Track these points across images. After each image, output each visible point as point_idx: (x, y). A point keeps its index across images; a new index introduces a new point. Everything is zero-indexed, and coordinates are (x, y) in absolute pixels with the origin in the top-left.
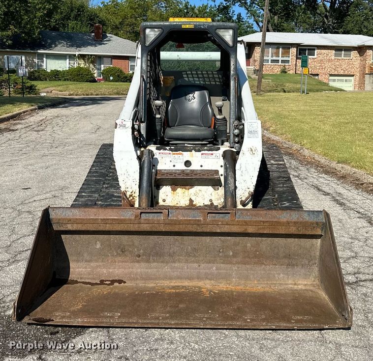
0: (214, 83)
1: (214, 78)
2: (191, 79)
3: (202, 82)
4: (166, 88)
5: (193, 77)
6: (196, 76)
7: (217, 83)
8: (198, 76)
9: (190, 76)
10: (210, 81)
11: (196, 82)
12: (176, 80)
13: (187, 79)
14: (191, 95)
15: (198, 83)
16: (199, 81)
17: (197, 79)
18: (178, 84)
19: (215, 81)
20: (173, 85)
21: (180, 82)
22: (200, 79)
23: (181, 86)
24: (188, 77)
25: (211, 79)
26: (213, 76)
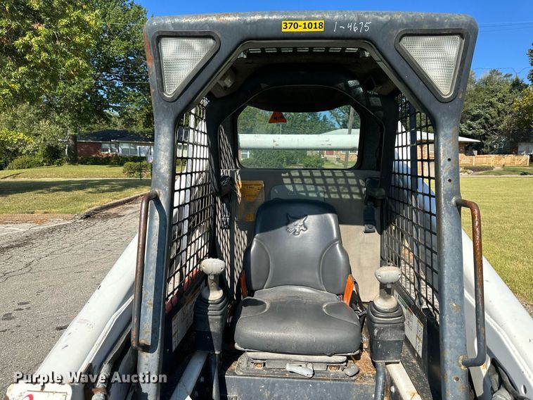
0: (348, 197)
1: (348, 186)
2: (299, 188)
3: (322, 195)
4: (248, 205)
5: (304, 183)
6: (310, 181)
7: (355, 197)
8: (314, 181)
9: (298, 181)
10: (339, 193)
11: (310, 195)
12: (267, 189)
13: (290, 188)
14: (300, 222)
15: (315, 195)
16: (316, 191)
17: (312, 188)
18: (273, 197)
19: (351, 193)
20: (261, 200)
21: (276, 193)
22: (320, 188)
23: (279, 202)
24: (293, 183)
25: (341, 188)
26: (347, 181)
